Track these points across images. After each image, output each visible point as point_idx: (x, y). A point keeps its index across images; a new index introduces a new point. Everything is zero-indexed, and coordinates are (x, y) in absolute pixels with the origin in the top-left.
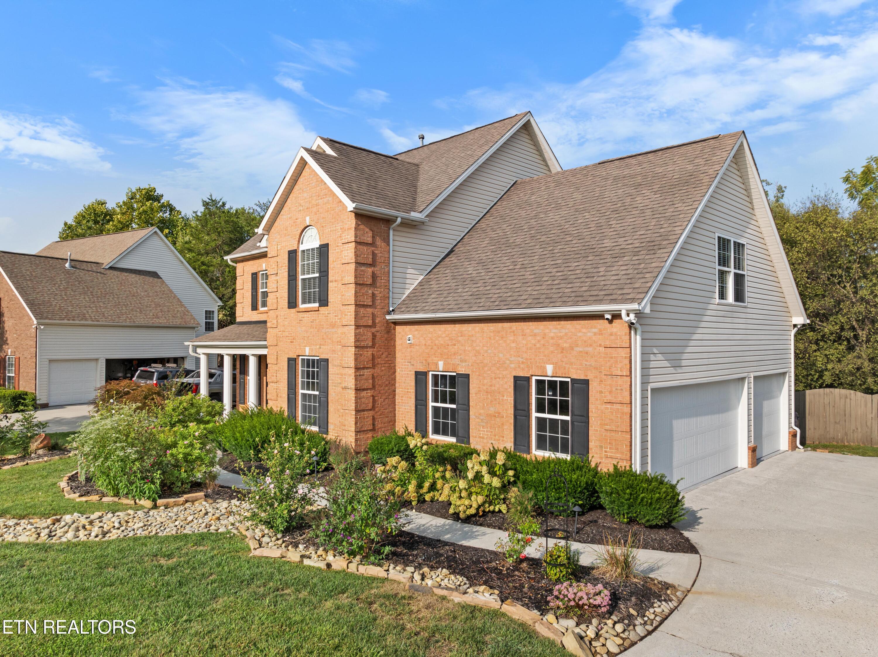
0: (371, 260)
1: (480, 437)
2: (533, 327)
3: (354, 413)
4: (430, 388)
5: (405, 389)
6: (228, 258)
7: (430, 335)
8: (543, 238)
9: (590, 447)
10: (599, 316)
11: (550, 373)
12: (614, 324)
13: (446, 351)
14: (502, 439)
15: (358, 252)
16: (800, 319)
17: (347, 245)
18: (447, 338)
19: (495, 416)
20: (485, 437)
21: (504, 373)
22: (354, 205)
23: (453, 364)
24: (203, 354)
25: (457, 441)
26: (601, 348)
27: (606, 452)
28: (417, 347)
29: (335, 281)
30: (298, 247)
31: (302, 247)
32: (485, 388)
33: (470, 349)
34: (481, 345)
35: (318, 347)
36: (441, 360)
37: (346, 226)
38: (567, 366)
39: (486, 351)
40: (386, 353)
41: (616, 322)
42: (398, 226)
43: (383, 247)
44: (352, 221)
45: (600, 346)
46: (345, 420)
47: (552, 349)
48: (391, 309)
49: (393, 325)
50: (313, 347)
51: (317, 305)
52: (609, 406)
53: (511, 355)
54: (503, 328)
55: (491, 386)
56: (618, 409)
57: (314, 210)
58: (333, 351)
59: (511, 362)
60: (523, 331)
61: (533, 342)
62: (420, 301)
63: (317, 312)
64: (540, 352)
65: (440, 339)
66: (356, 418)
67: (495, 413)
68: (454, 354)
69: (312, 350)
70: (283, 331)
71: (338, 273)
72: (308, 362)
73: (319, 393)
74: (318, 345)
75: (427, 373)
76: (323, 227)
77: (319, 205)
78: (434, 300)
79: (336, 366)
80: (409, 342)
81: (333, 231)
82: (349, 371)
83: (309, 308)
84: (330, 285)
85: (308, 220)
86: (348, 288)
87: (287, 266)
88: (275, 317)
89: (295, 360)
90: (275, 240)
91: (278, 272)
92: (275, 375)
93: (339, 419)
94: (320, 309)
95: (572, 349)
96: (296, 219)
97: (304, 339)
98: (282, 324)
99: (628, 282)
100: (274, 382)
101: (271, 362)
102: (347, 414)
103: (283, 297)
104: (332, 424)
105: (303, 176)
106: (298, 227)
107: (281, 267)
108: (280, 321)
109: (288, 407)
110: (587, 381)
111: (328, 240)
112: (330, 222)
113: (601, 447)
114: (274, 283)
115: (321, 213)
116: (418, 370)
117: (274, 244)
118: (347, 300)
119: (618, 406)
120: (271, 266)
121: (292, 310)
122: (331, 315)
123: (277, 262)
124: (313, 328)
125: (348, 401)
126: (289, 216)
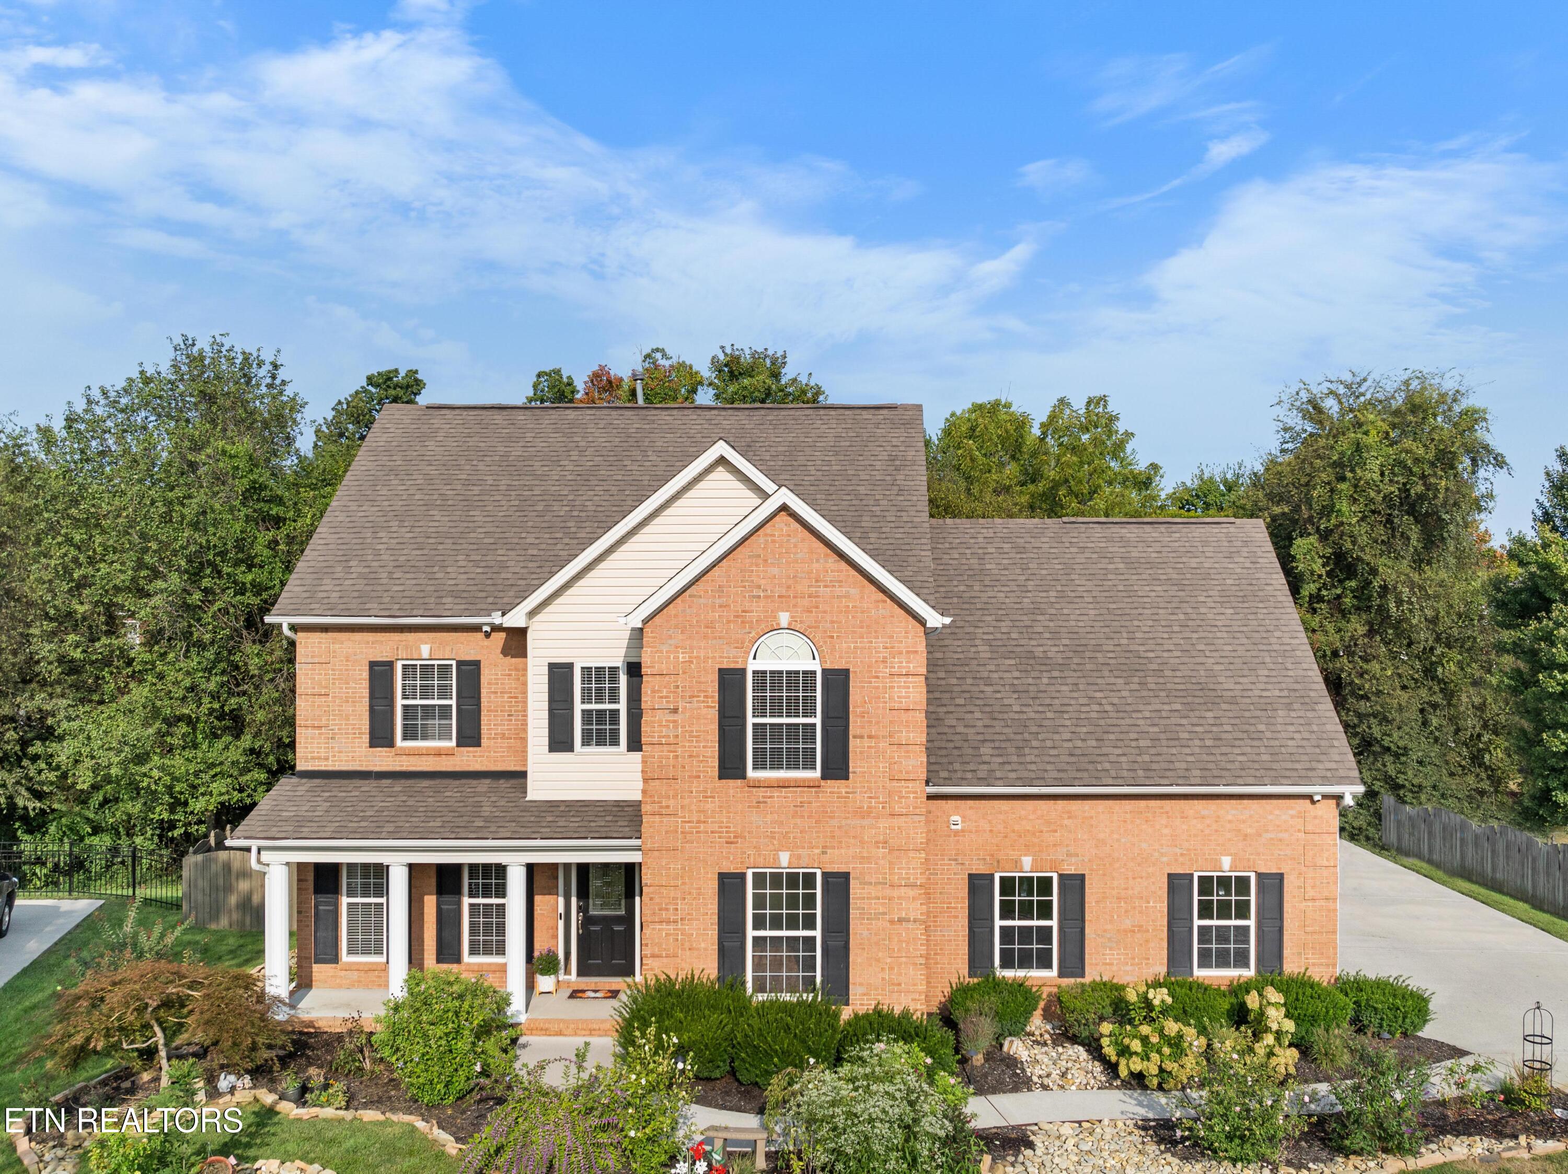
1: (1107, 964)
3: (922, 961)
4: (997, 897)
5: (943, 903)
7: (1001, 817)
9: (1285, 955)
11: (1223, 867)
12: (1317, 805)
13: (1036, 840)
14: (1145, 961)
17: (903, 679)
18: (1039, 822)
19: (1133, 931)
21: (1150, 870)
22: (945, 620)
23: (1051, 860)
26: (1300, 834)
27: (1307, 959)
28: (972, 836)
29: (870, 737)
30: (745, 664)
31: (756, 666)
32: (1114, 892)
33: (1085, 837)
34: (1108, 831)
36: (1027, 855)
37: (902, 647)
38: (1251, 857)
41: (1321, 803)
44: (918, 641)
47: (1228, 836)
50: (804, 852)
51: (819, 775)
52: (1310, 903)
53: (1162, 845)
55: (1126, 889)
56: (1323, 906)
57: (806, 602)
58: (863, 858)
59: (1162, 854)
60: (1181, 810)
61: (1199, 826)
63: (816, 788)
64: (1210, 841)
65: (1024, 822)
67: (1132, 926)
68: (1054, 845)
69: (799, 857)
70: (699, 822)
71: (878, 723)
72: (776, 879)
73: (817, 933)
74: (818, 847)
75: (992, 875)
76: (832, 637)
77: (818, 597)
78: (1000, 760)
79: (871, 883)
80: (953, 827)
81: (863, 648)
82: (911, 893)
83: (788, 780)
84: (853, 743)
85: (784, 618)
86: (908, 752)
87: (713, 697)
88: (671, 793)
89: (742, 876)
90: (670, 642)
91: (680, 706)
92: (671, 907)
93: (880, 976)
94: (823, 783)
95: (1260, 835)
96: (743, 611)
97: (774, 838)
98: (693, 807)
99: (1318, 751)
100: (668, 922)
101: (656, 883)
102: (906, 963)
103: (698, 756)
104: (861, 984)
105: (766, 535)
106: (751, 628)
107: (692, 697)
108: (686, 801)
109: (721, 967)
110: (1282, 875)
111: (847, 663)
112: (855, 632)
113: (1300, 954)
114: (667, 726)
115: (825, 612)
116: (974, 872)
117: (665, 649)
118: (907, 773)
119: (1323, 903)
120: (653, 691)
121: (731, 783)
122: (858, 795)
123: (678, 687)
124: (803, 817)
125: (908, 943)
126: (718, 601)
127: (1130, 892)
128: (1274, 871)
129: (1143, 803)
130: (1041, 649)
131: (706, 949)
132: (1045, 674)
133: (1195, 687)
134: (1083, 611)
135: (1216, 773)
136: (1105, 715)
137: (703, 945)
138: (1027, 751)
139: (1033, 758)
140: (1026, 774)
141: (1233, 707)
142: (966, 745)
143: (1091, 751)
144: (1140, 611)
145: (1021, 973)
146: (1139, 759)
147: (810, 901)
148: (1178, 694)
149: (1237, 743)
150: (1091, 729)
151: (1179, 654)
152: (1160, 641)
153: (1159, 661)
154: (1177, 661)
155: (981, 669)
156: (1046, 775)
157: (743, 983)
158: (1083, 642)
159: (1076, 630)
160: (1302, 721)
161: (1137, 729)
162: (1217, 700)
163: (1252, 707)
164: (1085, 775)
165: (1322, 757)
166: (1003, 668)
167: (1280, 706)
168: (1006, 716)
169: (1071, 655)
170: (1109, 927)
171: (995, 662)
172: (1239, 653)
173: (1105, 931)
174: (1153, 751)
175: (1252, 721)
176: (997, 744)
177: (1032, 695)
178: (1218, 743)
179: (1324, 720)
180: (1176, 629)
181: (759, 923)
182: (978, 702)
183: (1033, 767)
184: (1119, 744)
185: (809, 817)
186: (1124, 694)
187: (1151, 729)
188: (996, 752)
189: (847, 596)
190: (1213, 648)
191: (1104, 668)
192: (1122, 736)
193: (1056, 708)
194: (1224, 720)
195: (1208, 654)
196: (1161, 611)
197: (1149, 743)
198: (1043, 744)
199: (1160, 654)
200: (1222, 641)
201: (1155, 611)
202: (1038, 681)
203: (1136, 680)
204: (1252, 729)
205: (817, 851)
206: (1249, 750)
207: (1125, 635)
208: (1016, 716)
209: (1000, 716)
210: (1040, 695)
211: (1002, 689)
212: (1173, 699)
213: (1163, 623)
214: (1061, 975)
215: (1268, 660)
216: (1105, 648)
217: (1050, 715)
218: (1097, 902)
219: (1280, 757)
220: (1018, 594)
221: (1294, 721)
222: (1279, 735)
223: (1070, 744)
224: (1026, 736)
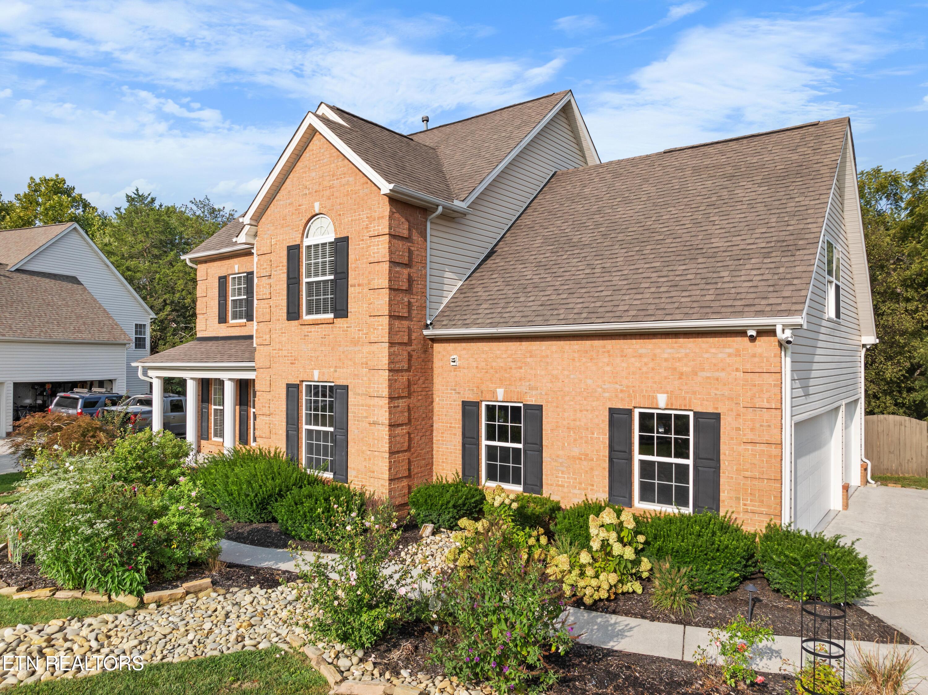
0: (407, 258)
1: (559, 486)
2: (638, 346)
3: (387, 455)
4: (483, 422)
5: (448, 423)
6: (186, 257)
7: (484, 356)
8: (621, 237)
9: (722, 498)
10: (740, 333)
11: (662, 404)
12: (757, 343)
13: (507, 375)
14: (590, 487)
15: (392, 248)
16: (871, 339)
17: (377, 239)
18: (509, 360)
19: (581, 459)
20: (566, 485)
21: (594, 404)
22: (391, 186)
23: (518, 392)
24: (157, 377)
25: (525, 490)
26: (738, 373)
27: (745, 505)
28: (465, 371)
29: (359, 285)
30: (302, 241)
31: (307, 242)
32: (565, 423)
33: (543, 373)
34: (560, 368)
35: (332, 370)
36: (500, 388)
37: (376, 215)
38: (688, 396)
39: (568, 376)
40: (423, 378)
41: (763, 341)
42: (438, 217)
43: (420, 243)
44: (385, 208)
45: (737, 370)
46: (374, 464)
47: (665, 374)
48: (429, 322)
49: (430, 342)
50: (325, 370)
51: (331, 316)
52: (749, 447)
53: (604, 382)
54: (592, 346)
55: (574, 420)
56: (764, 450)
57: (327, 193)
58: (355, 375)
59: (604, 390)
60: (622, 351)
61: (638, 364)
62: (467, 312)
63: (331, 326)
64: (648, 378)
65: (499, 360)
66: (390, 462)
67: (580, 454)
68: (520, 380)
69: (323, 374)
70: (279, 350)
71: (363, 274)
72: (316, 391)
73: (334, 430)
74: (332, 367)
75: (479, 403)
76: (340, 215)
77: (333, 187)
78: (488, 312)
79: (359, 394)
80: (453, 364)
81: (355, 220)
82: (381, 402)
83: (318, 320)
84: (351, 290)
85: (317, 207)
86: (379, 294)
87: (284, 266)
88: (267, 331)
89: (300, 387)
90: (268, 232)
91: (272, 273)
92: (267, 406)
93: (364, 464)
94: (335, 321)
95: (696, 374)
97: (311, 360)
98: (277, 340)
100: (266, 415)
101: (262, 389)
102: (378, 457)
103: (279, 306)
104: (354, 469)
105: (310, 151)
106: (302, 216)
108: (274, 336)
110: (721, 414)
111: (347, 232)
112: (351, 209)
113: (738, 499)
114: (267, 287)
115: (337, 198)
116: (466, 400)
117: (266, 236)
118: (377, 310)
120: (261, 265)
121: (294, 322)
122: (352, 329)
123: (271, 261)
124: (325, 345)
125: (378, 440)
126: (288, 201)
128: (710, 410)
131: (282, 435)
137: (281, 432)
139: (512, 309)
140: (498, 320)
147: (324, 405)
157: (300, 460)
164: (540, 318)
173: (558, 456)
181: (308, 421)
183: (507, 315)
185: (329, 345)
218: (552, 430)
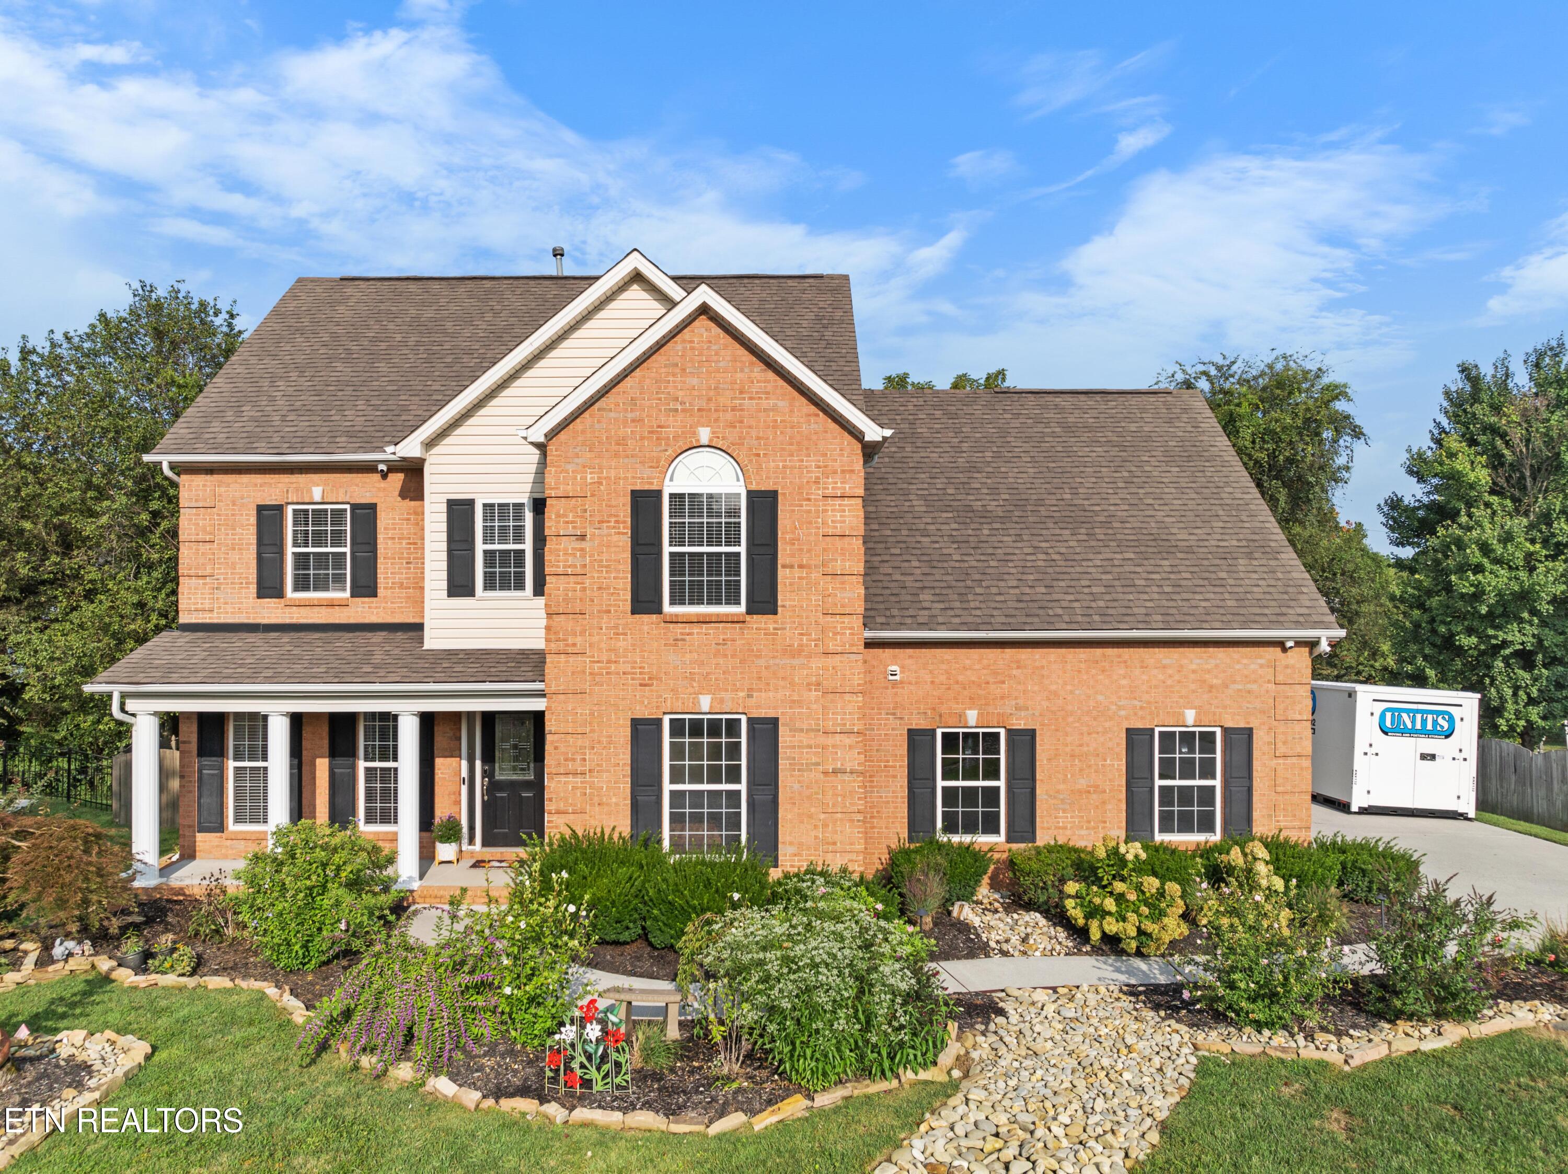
1: (1059, 828)
2: (1162, 656)
3: (860, 817)
4: (939, 756)
7: (944, 667)
9: (1255, 818)
10: (1278, 644)
11: (1187, 721)
12: (1289, 653)
13: (981, 692)
14: (1101, 825)
17: (838, 502)
18: (985, 672)
19: (1089, 792)
21: (1107, 725)
23: (998, 714)
26: (1269, 685)
27: (1278, 821)
28: (913, 688)
29: (801, 566)
30: (661, 485)
31: (672, 488)
32: (1068, 749)
33: (1036, 688)
34: (1060, 681)
36: (970, 709)
37: (837, 465)
38: (1216, 711)
41: (1296, 652)
44: (856, 458)
45: (1269, 682)
46: (835, 832)
47: (1193, 686)
50: (727, 696)
51: (745, 609)
52: (1281, 761)
53: (1120, 698)
55: (1081, 745)
56: (1296, 764)
57: (729, 416)
58: (793, 701)
59: (1120, 708)
60: (1142, 661)
61: (1161, 677)
63: (738, 625)
65: (968, 672)
67: (1088, 786)
68: (1003, 698)
69: (722, 701)
70: (609, 662)
71: (809, 551)
72: (696, 728)
73: (742, 787)
74: (743, 690)
75: (933, 731)
76: (758, 455)
77: (742, 410)
78: (942, 606)
79: (802, 730)
80: (891, 678)
81: (792, 467)
82: (848, 740)
83: (710, 615)
84: (781, 573)
85: (704, 435)
86: (843, 583)
87: (624, 522)
88: (578, 629)
89: (658, 722)
90: (576, 460)
91: (589, 531)
92: (579, 757)
93: (813, 834)
94: (748, 618)
95: (1227, 687)
96: (659, 427)
97: (693, 680)
98: (603, 646)
99: (1286, 597)
100: (575, 774)
101: (562, 730)
102: (841, 820)
103: (609, 588)
104: (791, 843)
105: (684, 341)
106: (667, 445)
107: (600, 522)
108: (595, 639)
109: (635, 824)
110: (1251, 729)
111: (775, 484)
112: (783, 449)
113: (1270, 816)
114: (574, 555)
115: (750, 427)
116: (914, 727)
117: (570, 468)
118: (842, 606)
119: (1294, 760)
120: (558, 516)
121: (645, 618)
122: (788, 633)
123: (585, 511)
124: (726, 656)
125: (844, 797)
126: (630, 415)
127: (1085, 749)
128: (1242, 725)
129: (1098, 652)
130: (979, 503)
131: (617, 804)
132: (985, 526)
133: (1147, 537)
134: (1022, 470)
135: (1178, 618)
136: (1053, 563)
137: (614, 800)
138: (970, 597)
139: (977, 604)
140: (970, 619)
141: (1189, 556)
142: (903, 591)
143: (1039, 597)
144: (1082, 469)
145: (967, 839)
146: (1093, 604)
147: (734, 750)
148: (1129, 544)
149: (1198, 589)
150: (1040, 576)
151: (1126, 507)
152: (1105, 496)
153: (1106, 514)
154: (1125, 514)
155: (917, 521)
156: (993, 620)
157: (659, 841)
158: (1024, 497)
159: (1016, 486)
160: (1265, 569)
161: (1089, 576)
162: (1173, 550)
163: (1210, 556)
164: (1036, 620)
165: (1292, 603)
166: (940, 520)
167: (1240, 555)
168: (945, 565)
169: (1012, 508)
170: (1062, 787)
171: (931, 515)
172: (1191, 507)
173: (1058, 792)
174: (1108, 597)
175: (1212, 569)
176: (938, 591)
177: (973, 545)
178: (1178, 589)
179: (1288, 568)
180: (1121, 485)
181: (677, 776)
182: (914, 552)
183: (978, 612)
184: (1071, 590)
185: (733, 656)
186: (1071, 544)
187: (1104, 577)
188: (936, 598)
189: (774, 409)
190: (1162, 502)
191: (1048, 520)
192: (1073, 583)
193: (999, 557)
194: (1182, 568)
195: (1157, 507)
196: (1103, 469)
197: (1103, 590)
198: (988, 591)
199: (1106, 507)
200: (1170, 496)
201: (1098, 469)
202: (978, 532)
203: (1083, 531)
204: (1213, 576)
205: (741, 694)
206: (1212, 596)
207: (1067, 491)
208: (957, 565)
209: (940, 565)
210: (981, 545)
211: (940, 539)
212: (1124, 549)
213: (1107, 480)
214: (1009, 840)
215: (1221, 513)
216: (1047, 502)
217: (992, 563)
218: (1049, 760)
219: (1247, 603)
220: (953, 454)
221: (1257, 569)
222: (1242, 582)
223: (1017, 591)
224: (969, 583)
